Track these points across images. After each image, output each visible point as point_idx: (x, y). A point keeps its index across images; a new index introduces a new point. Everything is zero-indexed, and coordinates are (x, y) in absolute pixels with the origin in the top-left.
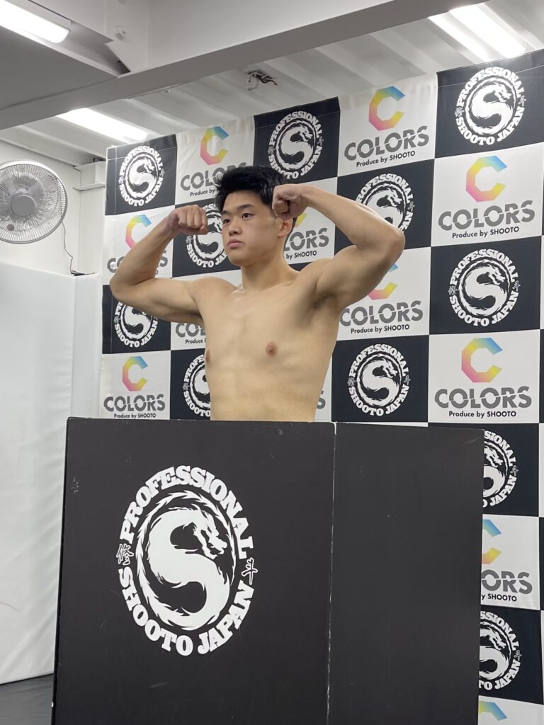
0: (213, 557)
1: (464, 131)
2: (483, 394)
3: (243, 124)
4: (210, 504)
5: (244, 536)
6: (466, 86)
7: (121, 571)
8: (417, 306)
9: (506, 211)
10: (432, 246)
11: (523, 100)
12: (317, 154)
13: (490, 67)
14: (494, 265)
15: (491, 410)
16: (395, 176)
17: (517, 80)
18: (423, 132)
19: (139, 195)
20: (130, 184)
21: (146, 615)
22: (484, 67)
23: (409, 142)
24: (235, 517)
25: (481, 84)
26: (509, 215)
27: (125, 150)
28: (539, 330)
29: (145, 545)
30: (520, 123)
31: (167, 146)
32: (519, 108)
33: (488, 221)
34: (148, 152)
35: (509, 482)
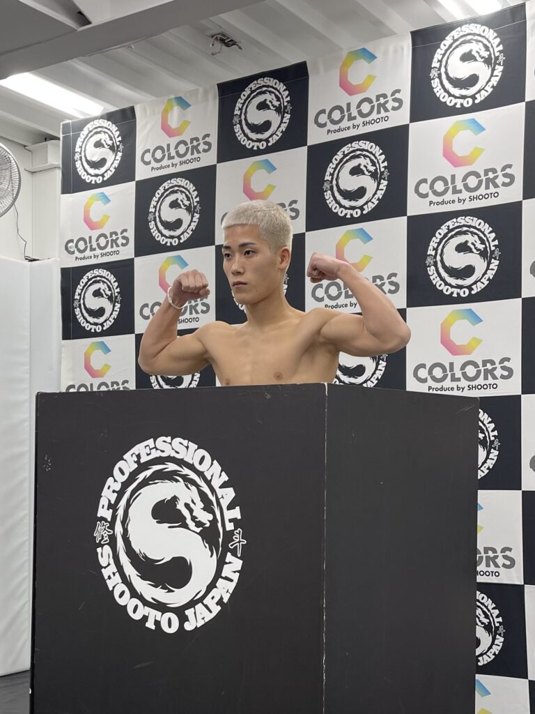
0: (198, 530)
1: (439, 92)
2: (463, 367)
3: (206, 93)
4: (193, 476)
5: (230, 507)
6: (442, 46)
7: (99, 550)
8: (393, 279)
9: (485, 176)
10: (408, 215)
11: (502, 58)
12: (285, 123)
13: (466, 24)
14: (473, 233)
15: (471, 383)
16: (368, 142)
17: (496, 38)
18: (397, 95)
19: (97, 172)
20: (87, 161)
21: (127, 594)
22: (459, 24)
23: (383, 106)
24: (220, 487)
25: (458, 43)
26: (488, 180)
27: (81, 125)
28: (521, 299)
29: (124, 522)
30: (499, 82)
31: (125, 119)
32: (497, 67)
33: (466, 187)
34: (105, 126)
35: (491, 456)
